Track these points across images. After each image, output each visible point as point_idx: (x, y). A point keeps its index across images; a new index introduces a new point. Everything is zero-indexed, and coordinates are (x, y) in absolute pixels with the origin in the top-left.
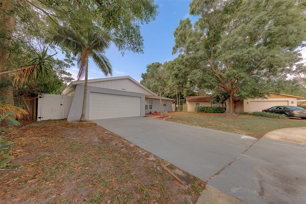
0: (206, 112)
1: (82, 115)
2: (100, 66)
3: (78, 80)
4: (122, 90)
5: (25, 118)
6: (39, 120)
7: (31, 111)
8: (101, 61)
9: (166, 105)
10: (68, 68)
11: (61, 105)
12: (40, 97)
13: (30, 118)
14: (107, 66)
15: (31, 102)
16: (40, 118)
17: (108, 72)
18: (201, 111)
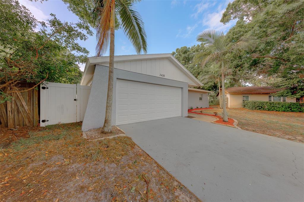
0: (269, 110)
1: (106, 121)
2: (130, 34)
3: (99, 55)
4: (161, 77)
5: (21, 123)
6: (42, 125)
7: (30, 111)
8: (132, 24)
9: (203, 99)
10: (83, 40)
11: (75, 100)
12: (44, 88)
13: (29, 122)
14: (141, 35)
15: (29, 96)
16: (43, 121)
17: (142, 46)
18: (260, 109)
